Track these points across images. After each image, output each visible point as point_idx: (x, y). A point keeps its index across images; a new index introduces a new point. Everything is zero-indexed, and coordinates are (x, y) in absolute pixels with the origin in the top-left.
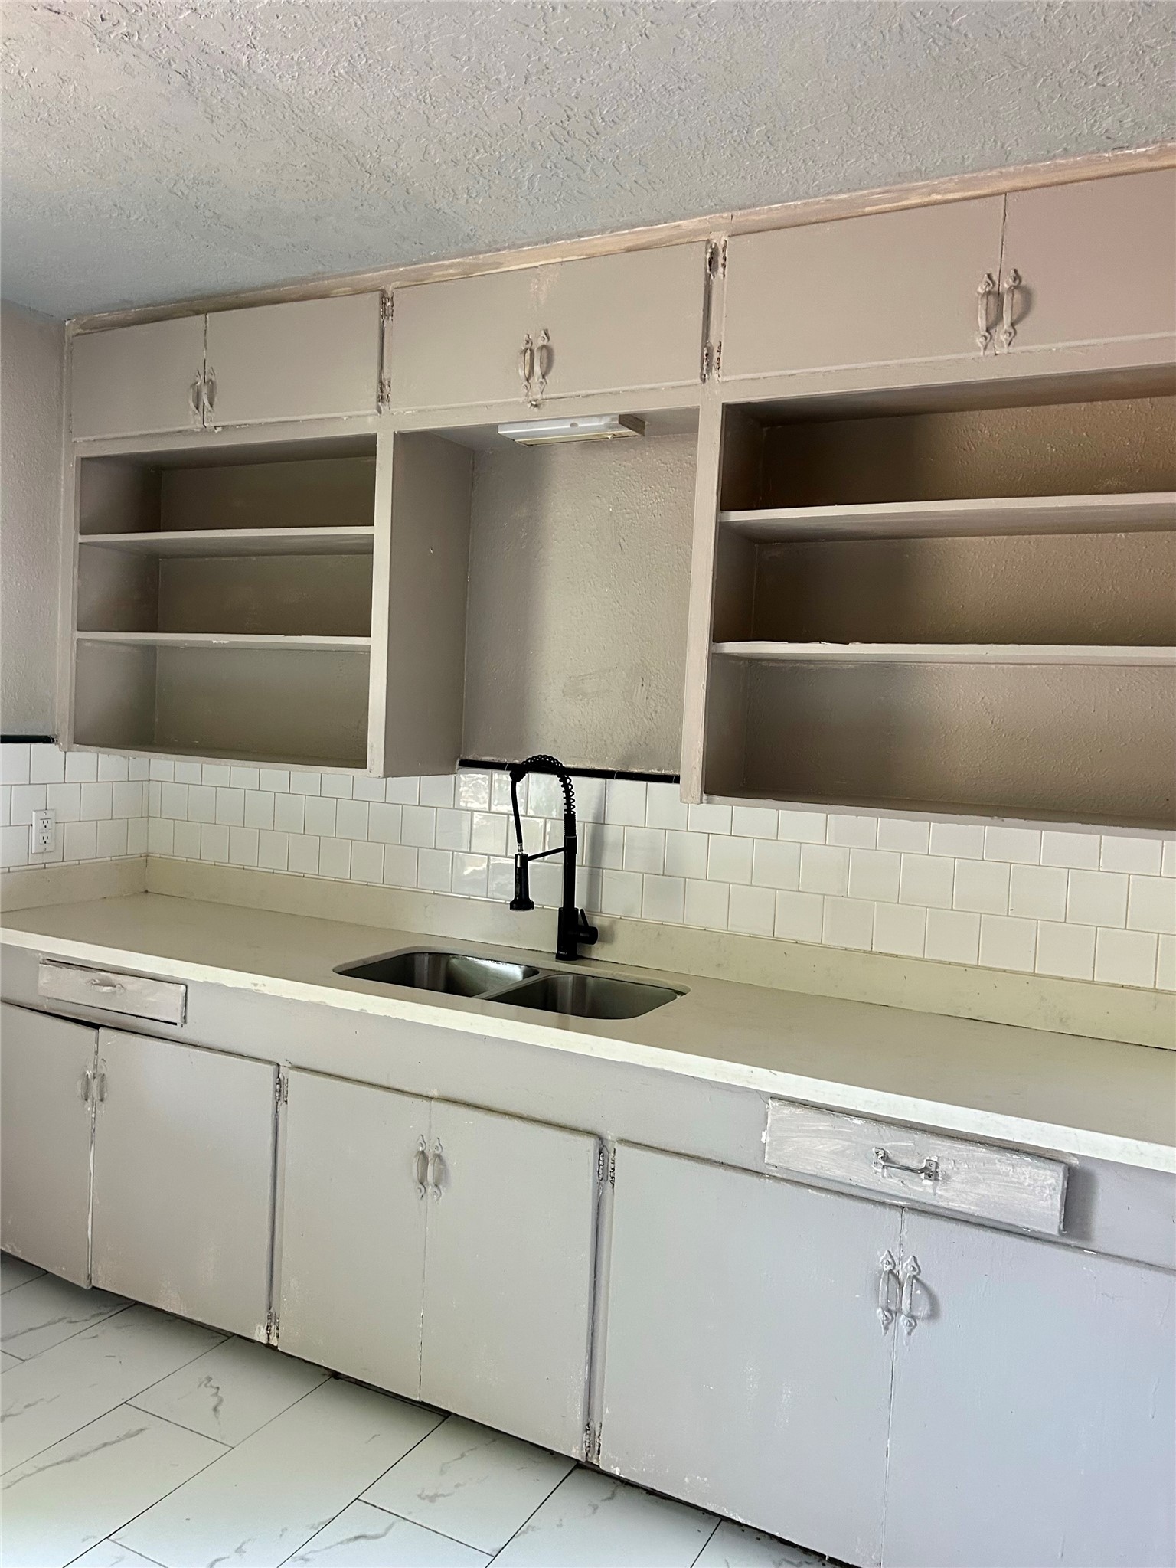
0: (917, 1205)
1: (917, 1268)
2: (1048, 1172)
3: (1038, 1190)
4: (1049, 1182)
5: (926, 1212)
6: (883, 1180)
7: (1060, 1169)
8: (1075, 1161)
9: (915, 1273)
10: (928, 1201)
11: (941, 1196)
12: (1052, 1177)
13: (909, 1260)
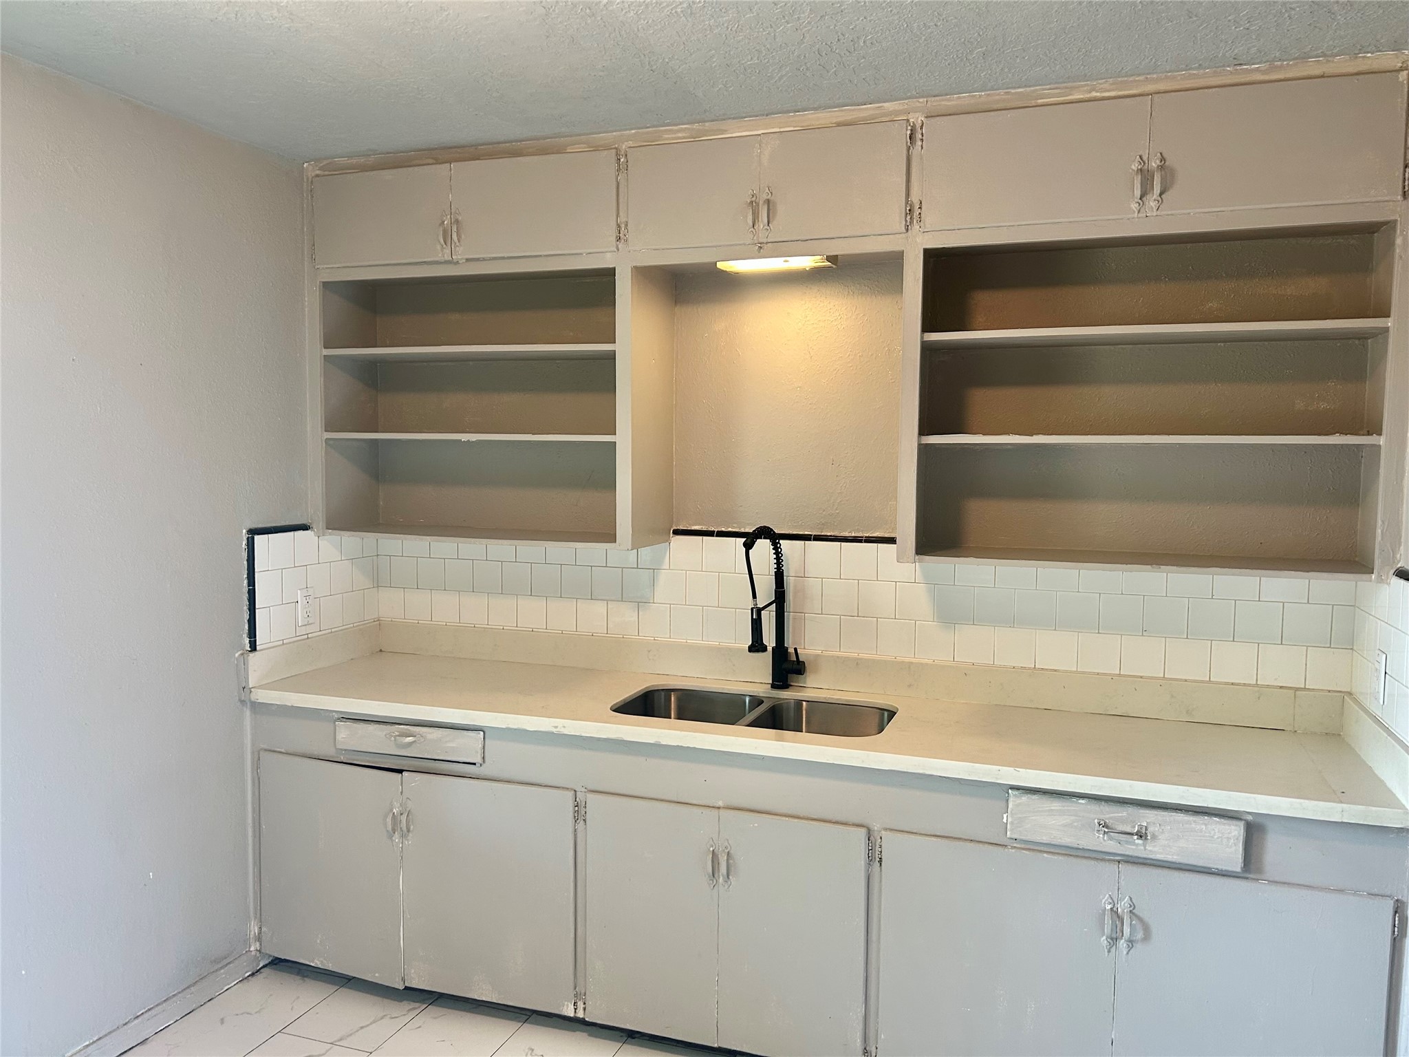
0: (1130, 858)
1: (1133, 906)
2: (1233, 827)
3: (1225, 841)
4: (1233, 834)
5: (1137, 863)
6: (1104, 843)
7: (1242, 825)
8: (1250, 818)
9: (1131, 909)
10: (1140, 855)
11: (1151, 851)
12: (1235, 830)
13: (1126, 899)
